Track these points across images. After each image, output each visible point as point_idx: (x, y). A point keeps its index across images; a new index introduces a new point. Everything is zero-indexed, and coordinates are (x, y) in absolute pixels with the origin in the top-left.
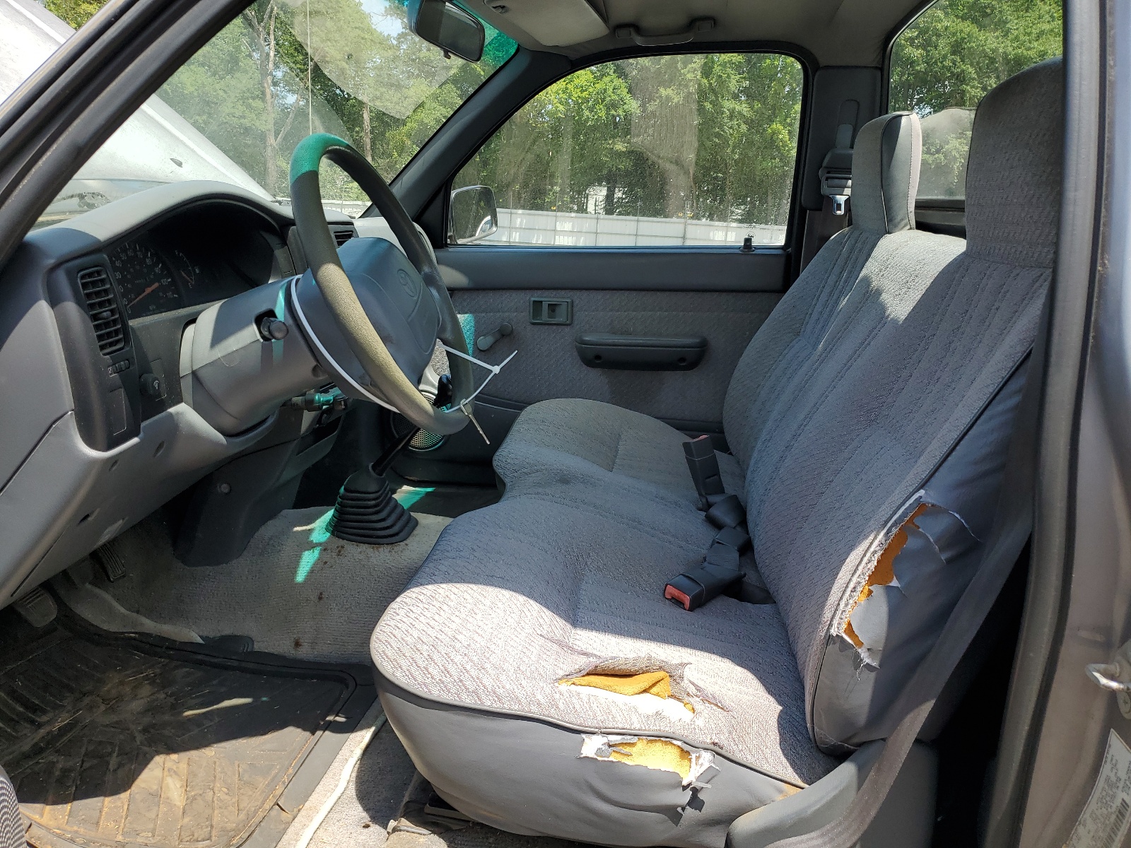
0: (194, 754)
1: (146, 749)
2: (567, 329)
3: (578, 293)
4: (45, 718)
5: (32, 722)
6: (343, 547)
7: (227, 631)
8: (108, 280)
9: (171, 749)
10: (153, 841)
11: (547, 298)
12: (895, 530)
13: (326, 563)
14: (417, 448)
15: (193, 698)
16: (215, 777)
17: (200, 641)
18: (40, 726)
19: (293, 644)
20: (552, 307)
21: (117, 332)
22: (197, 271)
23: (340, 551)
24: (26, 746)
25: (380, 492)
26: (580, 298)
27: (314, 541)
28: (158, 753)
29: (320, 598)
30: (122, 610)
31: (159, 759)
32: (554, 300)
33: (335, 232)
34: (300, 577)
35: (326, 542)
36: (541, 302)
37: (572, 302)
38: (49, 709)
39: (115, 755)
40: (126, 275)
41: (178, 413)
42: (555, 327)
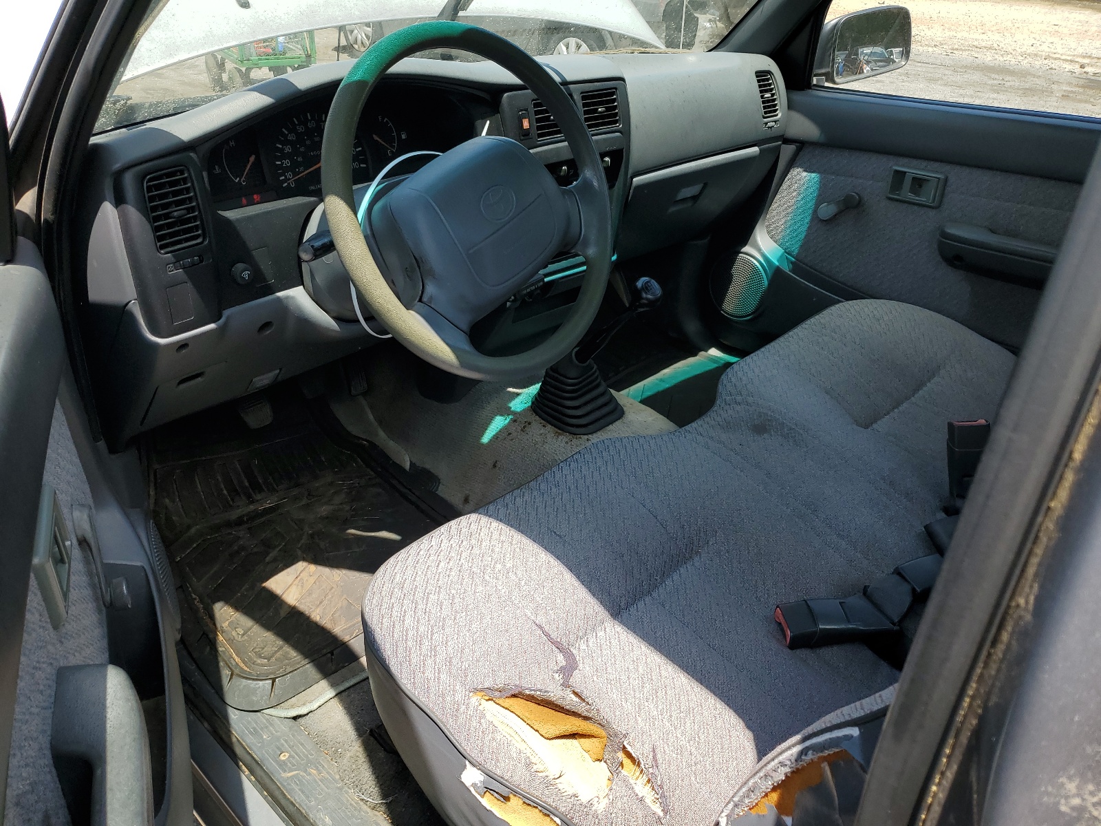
0: (326, 571)
1: (299, 553)
2: (932, 213)
3: (957, 169)
4: (258, 497)
5: (249, 497)
6: (529, 424)
7: (427, 466)
8: (188, 179)
9: (316, 560)
10: (240, 639)
11: (913, 169)
12: (810, 756)
13: (510, 434)
14: (728, 314)
15: (363, 520)
16: (321, 603)
17: (407, 466)
18: (252, 502)
19: (463, 499)
20: (918, 183)
21: (196, 228)
22: (404, 137)
23: (524, 427)
24: (234, 515)
25: (581, 379)
26: (959, 177)
27: (512, 409)
28: (304, 560)
29: (495, 466)
30: (371, 417)
31: (301, 565)
32: (921, 173)
33: (582, 93)
34: (486, 439)
35: (520, 413)
36: (905, 173)
37: (946, 180)
38: (266, 490)
39: (278, 549)
40: (299, 148)
41: (287, 297)
42: (916, 207)
